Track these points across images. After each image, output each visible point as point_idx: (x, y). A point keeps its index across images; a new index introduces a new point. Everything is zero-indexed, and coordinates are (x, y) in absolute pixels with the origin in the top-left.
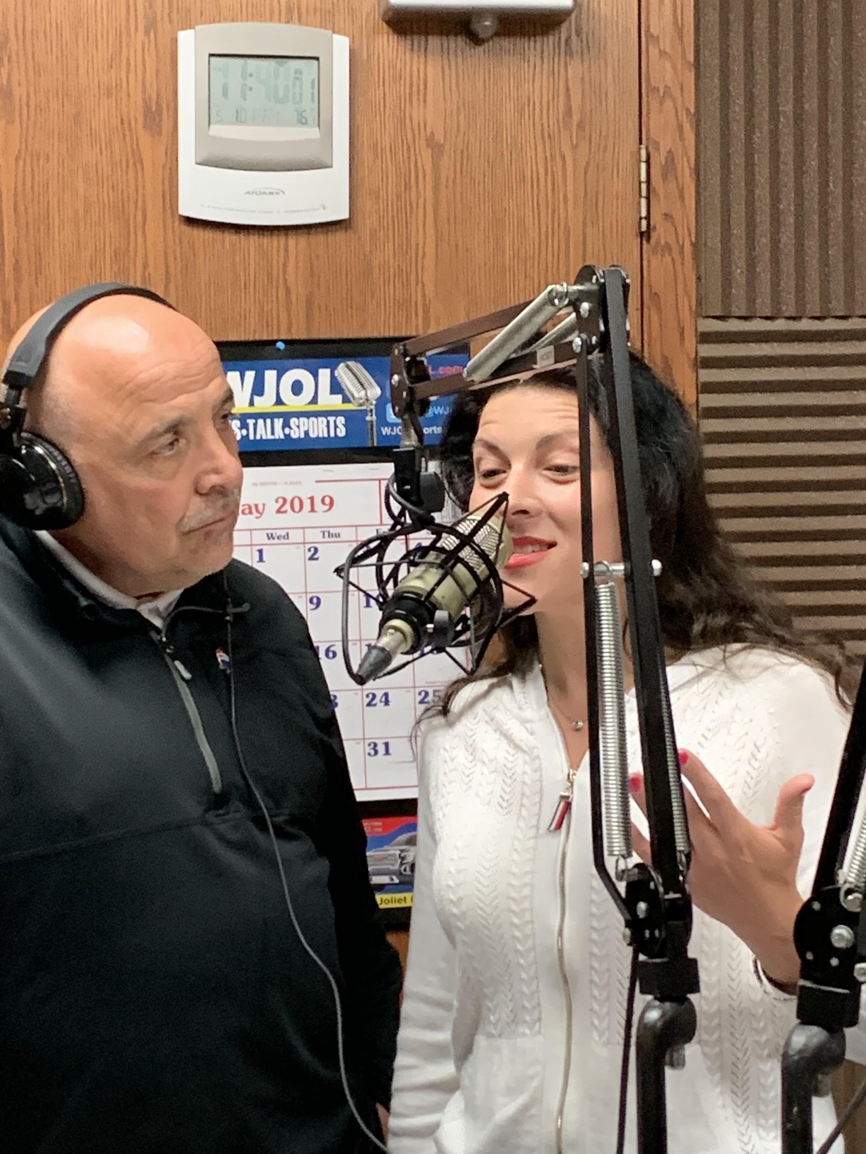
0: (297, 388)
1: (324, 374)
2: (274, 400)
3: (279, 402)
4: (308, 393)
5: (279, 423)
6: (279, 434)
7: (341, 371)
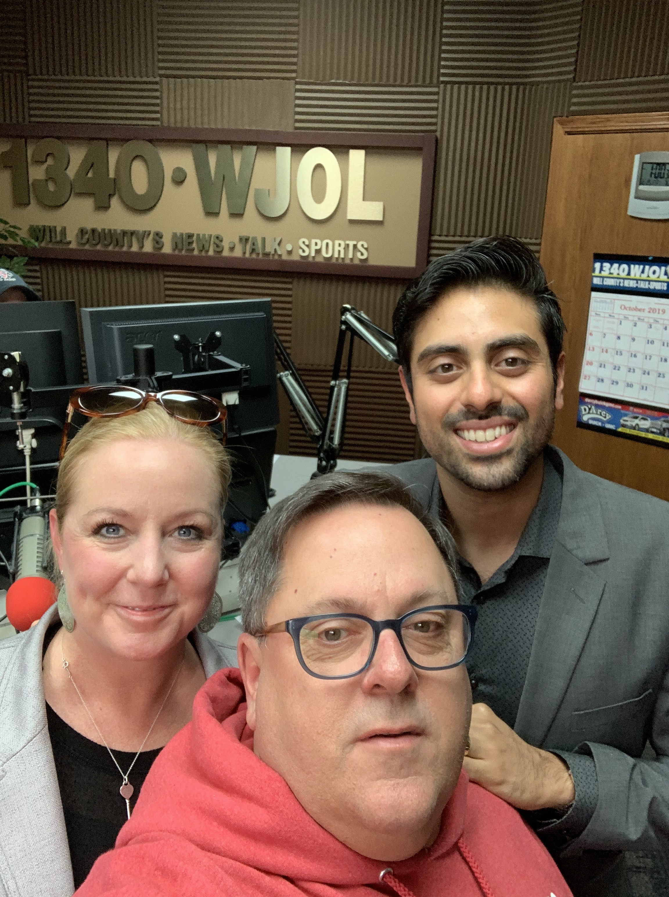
0: (654, 272)
2: (647, 275)
4: (657, 275)
5: (647, 283)
6: (647, 287)
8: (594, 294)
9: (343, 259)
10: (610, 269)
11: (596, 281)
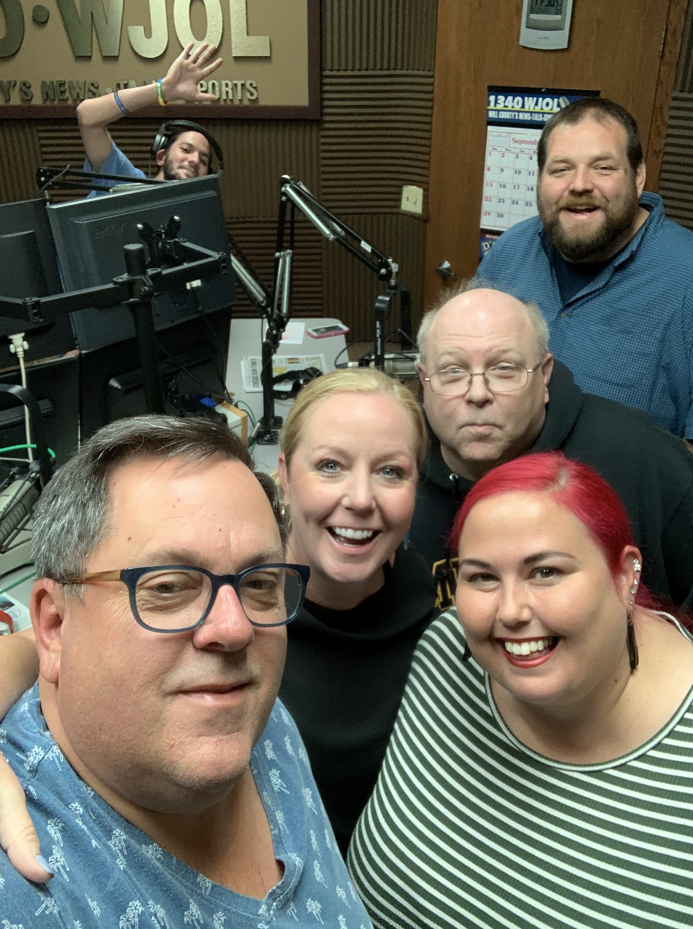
0: (547, 104)
1: (556, 100)
2: (540, 108)
3: (542, 109)
4: (550, 107)
5: (541, 115)
6: (541, 119)
7: (561, 100)
8: (490, 128)
9: (231, 100)
10: (504, 102)
11: (492, 115)
